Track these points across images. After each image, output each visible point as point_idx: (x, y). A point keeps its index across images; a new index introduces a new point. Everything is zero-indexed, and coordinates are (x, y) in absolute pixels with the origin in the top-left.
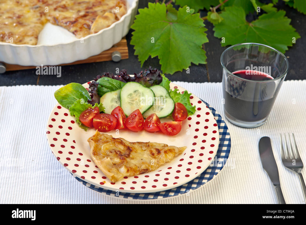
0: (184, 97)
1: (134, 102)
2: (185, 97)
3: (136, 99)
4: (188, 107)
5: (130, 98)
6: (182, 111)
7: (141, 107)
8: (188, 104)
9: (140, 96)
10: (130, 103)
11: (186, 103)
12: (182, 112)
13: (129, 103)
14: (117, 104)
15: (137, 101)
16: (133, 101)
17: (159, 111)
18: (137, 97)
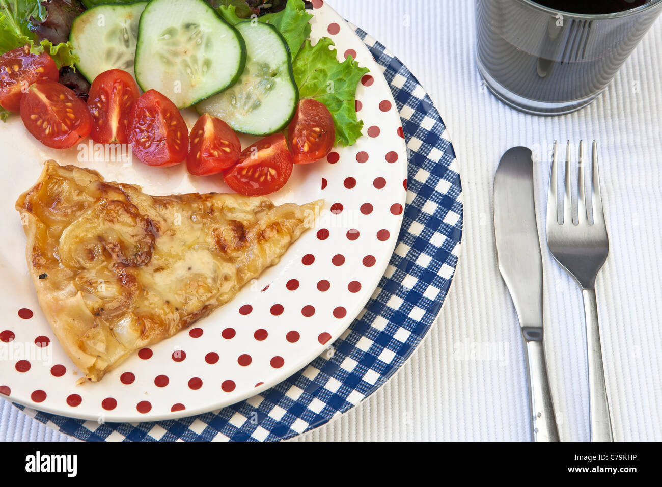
0: (341, 77)
1: (178, 60)
2: (345, 79)
3: (186, 52)
4: (340, 116)
5: (168, 44)
6: (318, 129)
7: (193, 83)
8: (345, 105)
9: (198, 45)
10: (165, 60)
11: (341, 98)
12: (315, 132)
13: (162, 57)
14: (128, 46)
15: (188, 58)
16: (175, 54)
17: (247, 108)
18: (189, 46)
